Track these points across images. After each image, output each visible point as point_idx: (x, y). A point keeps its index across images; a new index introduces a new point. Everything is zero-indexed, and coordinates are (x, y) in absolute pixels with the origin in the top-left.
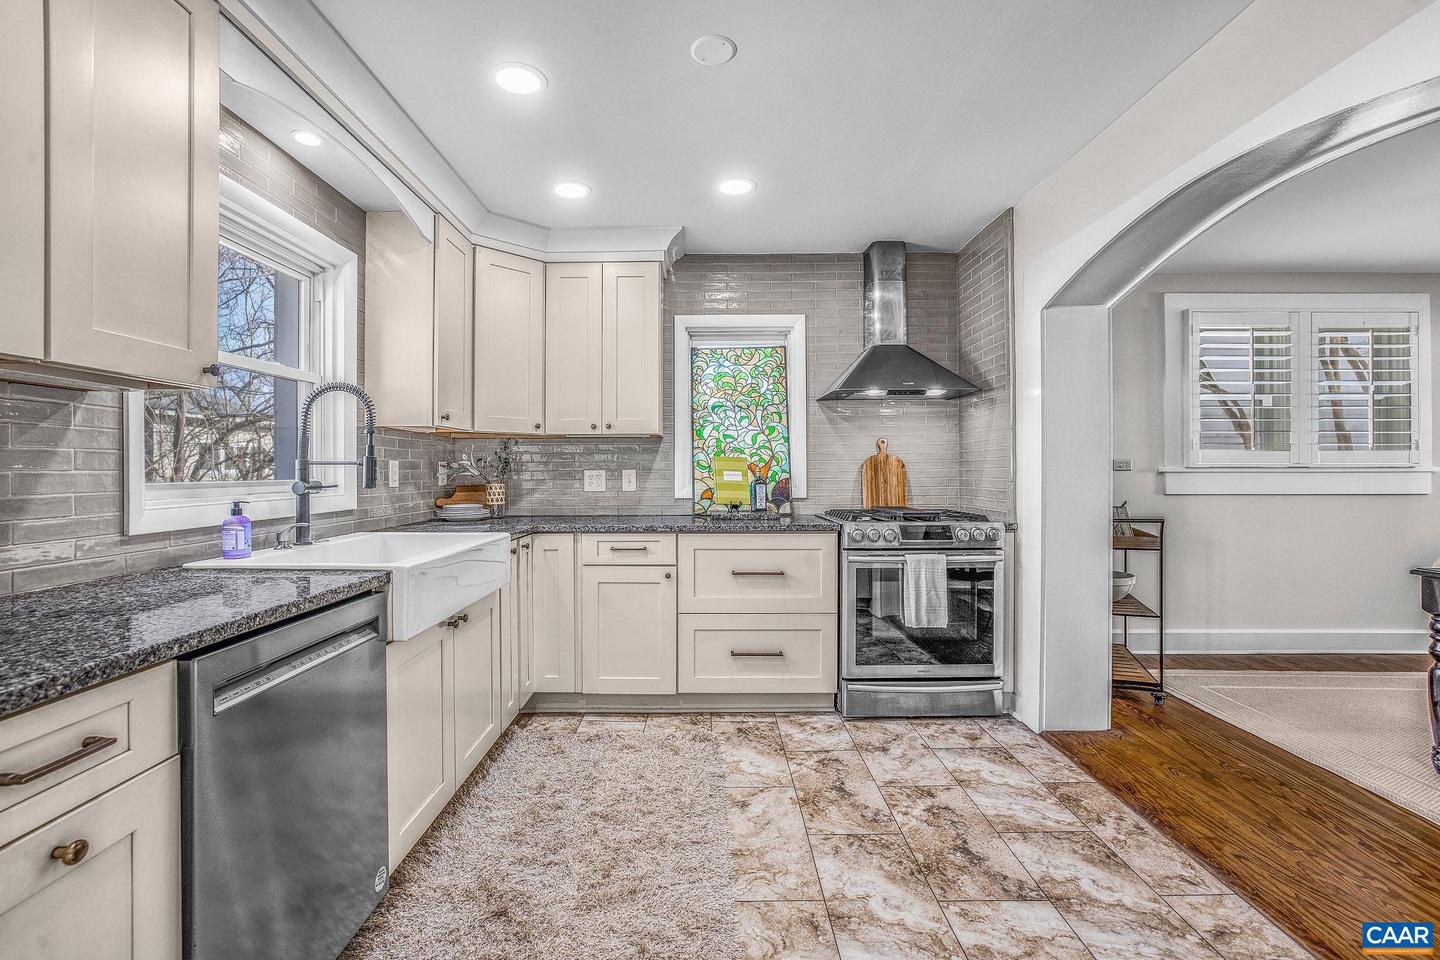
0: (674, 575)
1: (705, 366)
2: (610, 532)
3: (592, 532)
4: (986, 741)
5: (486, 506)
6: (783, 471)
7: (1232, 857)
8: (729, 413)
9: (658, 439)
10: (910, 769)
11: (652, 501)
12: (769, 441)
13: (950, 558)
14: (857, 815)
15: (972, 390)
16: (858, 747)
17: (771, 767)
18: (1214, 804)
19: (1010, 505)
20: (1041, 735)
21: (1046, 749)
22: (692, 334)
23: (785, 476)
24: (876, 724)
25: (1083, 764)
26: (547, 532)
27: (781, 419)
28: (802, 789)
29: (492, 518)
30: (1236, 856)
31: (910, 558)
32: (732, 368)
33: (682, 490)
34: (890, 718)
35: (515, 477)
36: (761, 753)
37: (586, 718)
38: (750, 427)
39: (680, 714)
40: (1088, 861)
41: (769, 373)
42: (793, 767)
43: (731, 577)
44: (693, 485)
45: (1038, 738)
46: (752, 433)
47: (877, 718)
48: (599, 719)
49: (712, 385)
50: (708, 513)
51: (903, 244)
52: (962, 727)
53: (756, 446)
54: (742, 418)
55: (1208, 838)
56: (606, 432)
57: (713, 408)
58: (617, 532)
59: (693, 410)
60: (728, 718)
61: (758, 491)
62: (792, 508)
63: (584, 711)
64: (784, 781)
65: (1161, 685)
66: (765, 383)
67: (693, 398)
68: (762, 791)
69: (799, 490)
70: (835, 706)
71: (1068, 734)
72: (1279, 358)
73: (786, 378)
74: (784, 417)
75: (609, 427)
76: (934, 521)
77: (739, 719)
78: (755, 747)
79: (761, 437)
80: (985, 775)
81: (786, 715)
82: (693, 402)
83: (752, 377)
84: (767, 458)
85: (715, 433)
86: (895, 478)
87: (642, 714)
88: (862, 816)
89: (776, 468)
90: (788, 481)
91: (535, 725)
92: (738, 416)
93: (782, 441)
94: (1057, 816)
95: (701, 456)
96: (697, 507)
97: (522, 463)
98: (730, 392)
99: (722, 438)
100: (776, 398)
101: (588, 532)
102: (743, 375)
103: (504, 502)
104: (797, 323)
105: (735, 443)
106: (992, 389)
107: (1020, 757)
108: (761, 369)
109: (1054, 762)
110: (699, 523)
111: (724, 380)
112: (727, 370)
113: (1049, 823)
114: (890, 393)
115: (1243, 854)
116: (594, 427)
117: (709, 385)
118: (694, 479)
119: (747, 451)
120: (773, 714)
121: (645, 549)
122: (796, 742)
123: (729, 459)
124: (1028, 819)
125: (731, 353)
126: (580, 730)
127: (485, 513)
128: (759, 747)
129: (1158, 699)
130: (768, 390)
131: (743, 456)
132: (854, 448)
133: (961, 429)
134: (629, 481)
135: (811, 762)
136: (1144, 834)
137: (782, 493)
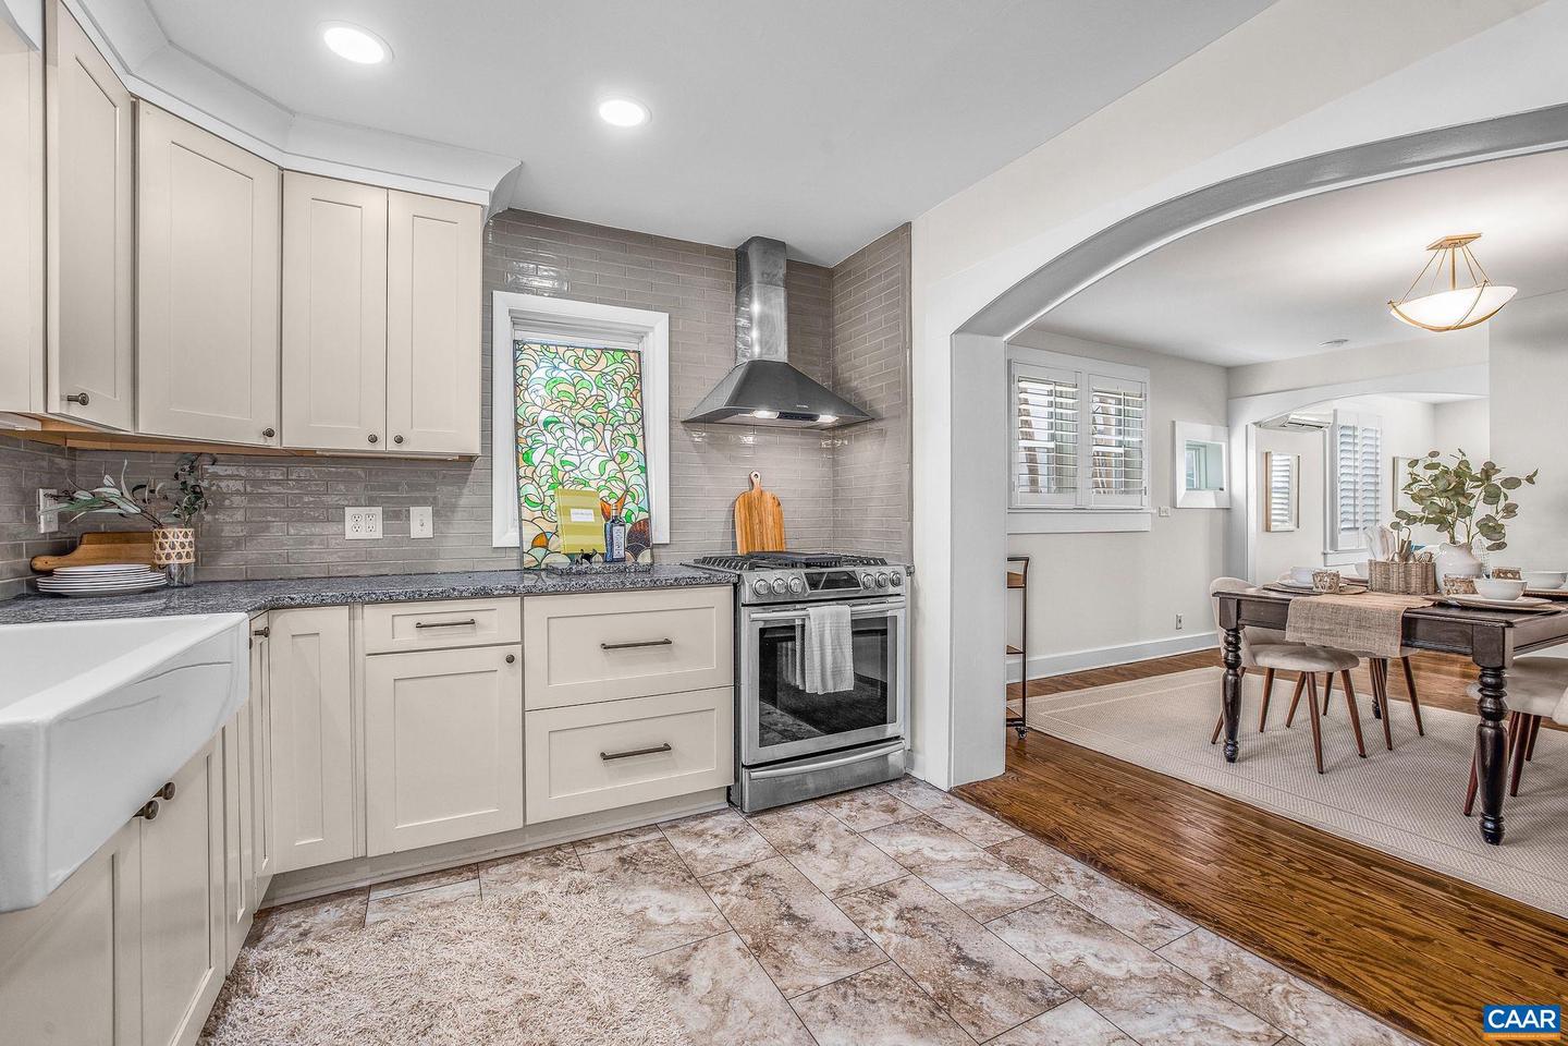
0: (518, 656)
1: (533, 367)
2: (414, 600)
3: (382, 601)
4: (904, 812)
5: (155, 568)
6: (641, 509)
7: (1177, 887)
8: (568, 432)
9: (467, 460)
10: (851, 866)
11: (456, 554)
12: (622, 471)
13: (854, 608)
14: (829, 947)
15: (860, 418)
16: (780, 850)
17: (690, 908)
18: (1128, 833)
19: (906, 546)
20: (949, 792)
21: (964, 808)
22: (517, 319)
23: (644, 515)
24: (783, 814)
25: (1006, 817)
26: (299, 606)
27: (636, 443)
28: (746, 931)
29: (166, 587)
30: (1178, 884)
31: (812, 611)
32: (570, 372)
33: (505, 533)
34: (793, 804)
35: (208, 518)
36: (666, 888)
37: (374, 895)
38: (597, 452)
39: (526, 854)
40: (1076, 932)
41: (620, 381)
42: (718, 900)
43: (601, 651)
44: (521, 528)
45: (949, 796)
46: (599, 460)
47: (782, 807)
48: (398, 890)
49: (542, 392)
50: (543, 566)
51: (783, 245)
52: (871, 797)
53: (605, 477)
54: (585, 440)
55: (1148, 872)
56: (392, 447)
57: (546, 424)
58: (426, 600)
59: (517, 425)
60: (598, 846)
61: (615, 535)
62: (652, 556)
63: (367, 883)
64: (716, 924)
65: (1023, 719)
66: (615, 397)
67: (516, 409)
68: (695, 949)
69: (660, 533)
70: (729, 800)
71: (976, 785)
72: (1062, 411)
73: (641, 391)
74: (640, 440)
75: (399, 440)
76: (836, 566)
77: (614, 843)
78: (655, 882)
79: (611, 466)
80: (927, 852)
81: (673, 824)
82: (516, 414)
83: (598, 387)
84: (619, 493)
85: (549, 458)
86: (771, 519)
87: (468, 867)
88: (836, 948)
89: (632, 506)
90: (647, 522)
91: (279, 930)
92: (580, 437)
93: (638, 471)
94: (1020, 887)
95: (530, 489)
96: (527, 558)
97: (223, 496)
98: (569, 404)
99: (558, 465)
100: (629, 416)
101: (376, 602)
102: (585, 384)
103: (192, 560)
104: (657, 324)
105: (577, 472)
106: (882, 419)
107: (947, 822)
108: (609, 378)
109: (979, 820)
110: (529, 580)
111: (561, 387)
112: (563, 374)
113: (1020, 897)
114: (783, 416)
115: (1182, 881)
116: (373, 439)
117: (540, 393)
118: (521, 520)
119: (593, 483)
120: (654, 827)
121: (472, 622)
122: (703, 861)
123: (569, 492)
124: (998, 897)
125: (569, 353)
126: (370, 918)
127: (159, 578)
128: (659, 879)
129: (1022, 732)
130: (618, 405)
131: (588, 489)
132: (722, 483)
133: (835, 463)
134: (421, 522)
135: (735, 887)
136: (1097, 882)
137: (640, 537)
